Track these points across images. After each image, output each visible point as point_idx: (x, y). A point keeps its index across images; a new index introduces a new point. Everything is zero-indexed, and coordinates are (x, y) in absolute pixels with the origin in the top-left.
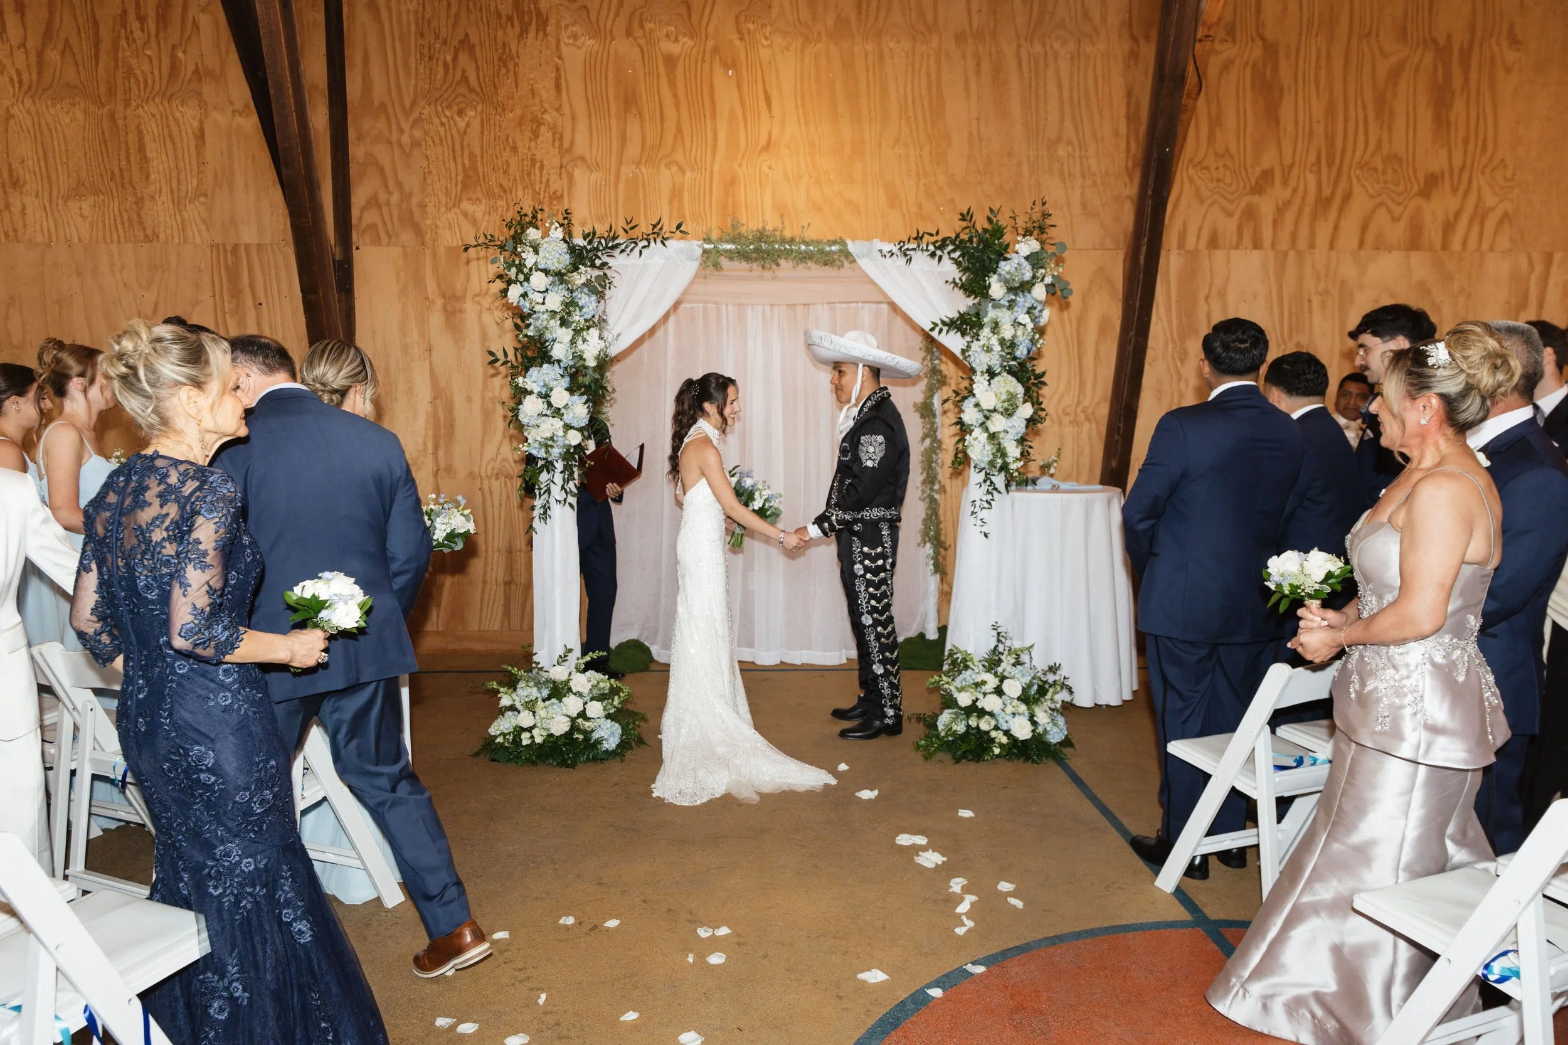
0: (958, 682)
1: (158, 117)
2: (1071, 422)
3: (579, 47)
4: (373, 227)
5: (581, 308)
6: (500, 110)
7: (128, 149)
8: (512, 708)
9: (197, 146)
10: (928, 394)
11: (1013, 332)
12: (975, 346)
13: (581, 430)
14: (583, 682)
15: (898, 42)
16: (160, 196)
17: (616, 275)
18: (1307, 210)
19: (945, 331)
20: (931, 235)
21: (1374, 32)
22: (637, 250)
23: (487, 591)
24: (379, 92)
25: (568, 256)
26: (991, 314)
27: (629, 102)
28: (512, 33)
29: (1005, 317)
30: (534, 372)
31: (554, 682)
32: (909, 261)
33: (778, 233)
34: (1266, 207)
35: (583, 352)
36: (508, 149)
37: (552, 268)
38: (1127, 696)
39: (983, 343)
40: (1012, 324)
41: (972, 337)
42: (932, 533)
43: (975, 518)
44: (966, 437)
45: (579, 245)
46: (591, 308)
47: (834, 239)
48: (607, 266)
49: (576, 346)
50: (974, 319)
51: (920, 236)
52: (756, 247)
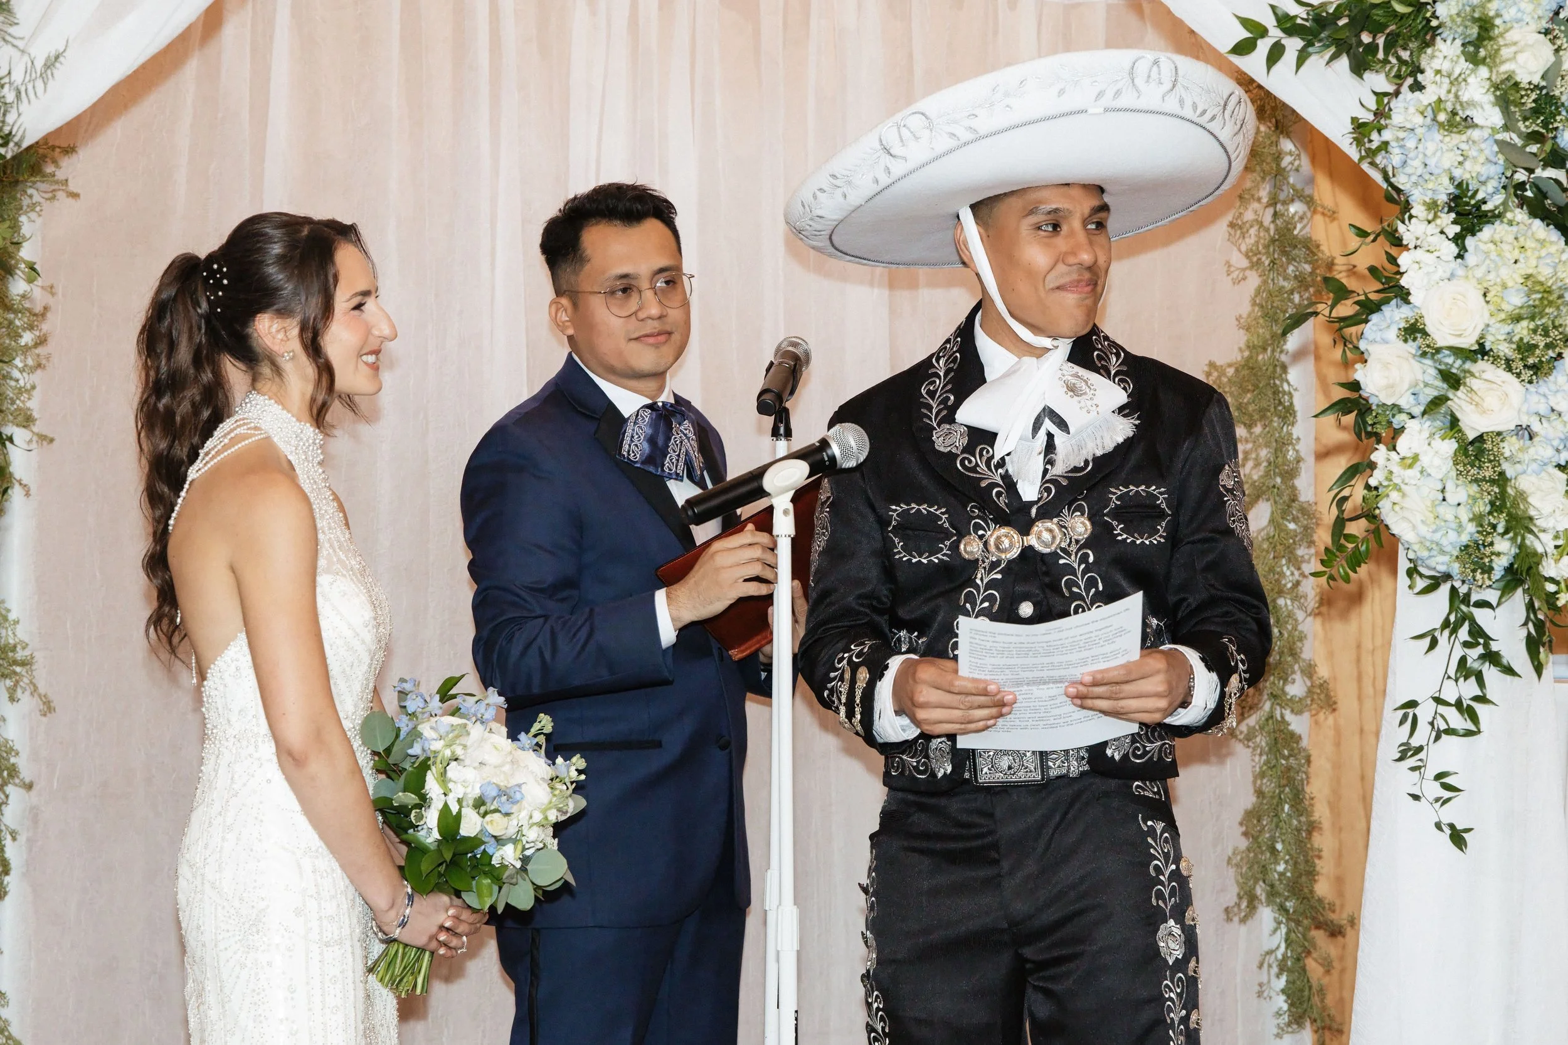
10: (1263, 330)
11: (1546, 56)
12: (1407, 109)
19: (1291, 55)
39: (1435, 98)
40: (1544, 24)
41: (1398, 76)
42: (1281, 867)
43: (1413, 769)
44: (1374, 457)
50: (1401, 9)
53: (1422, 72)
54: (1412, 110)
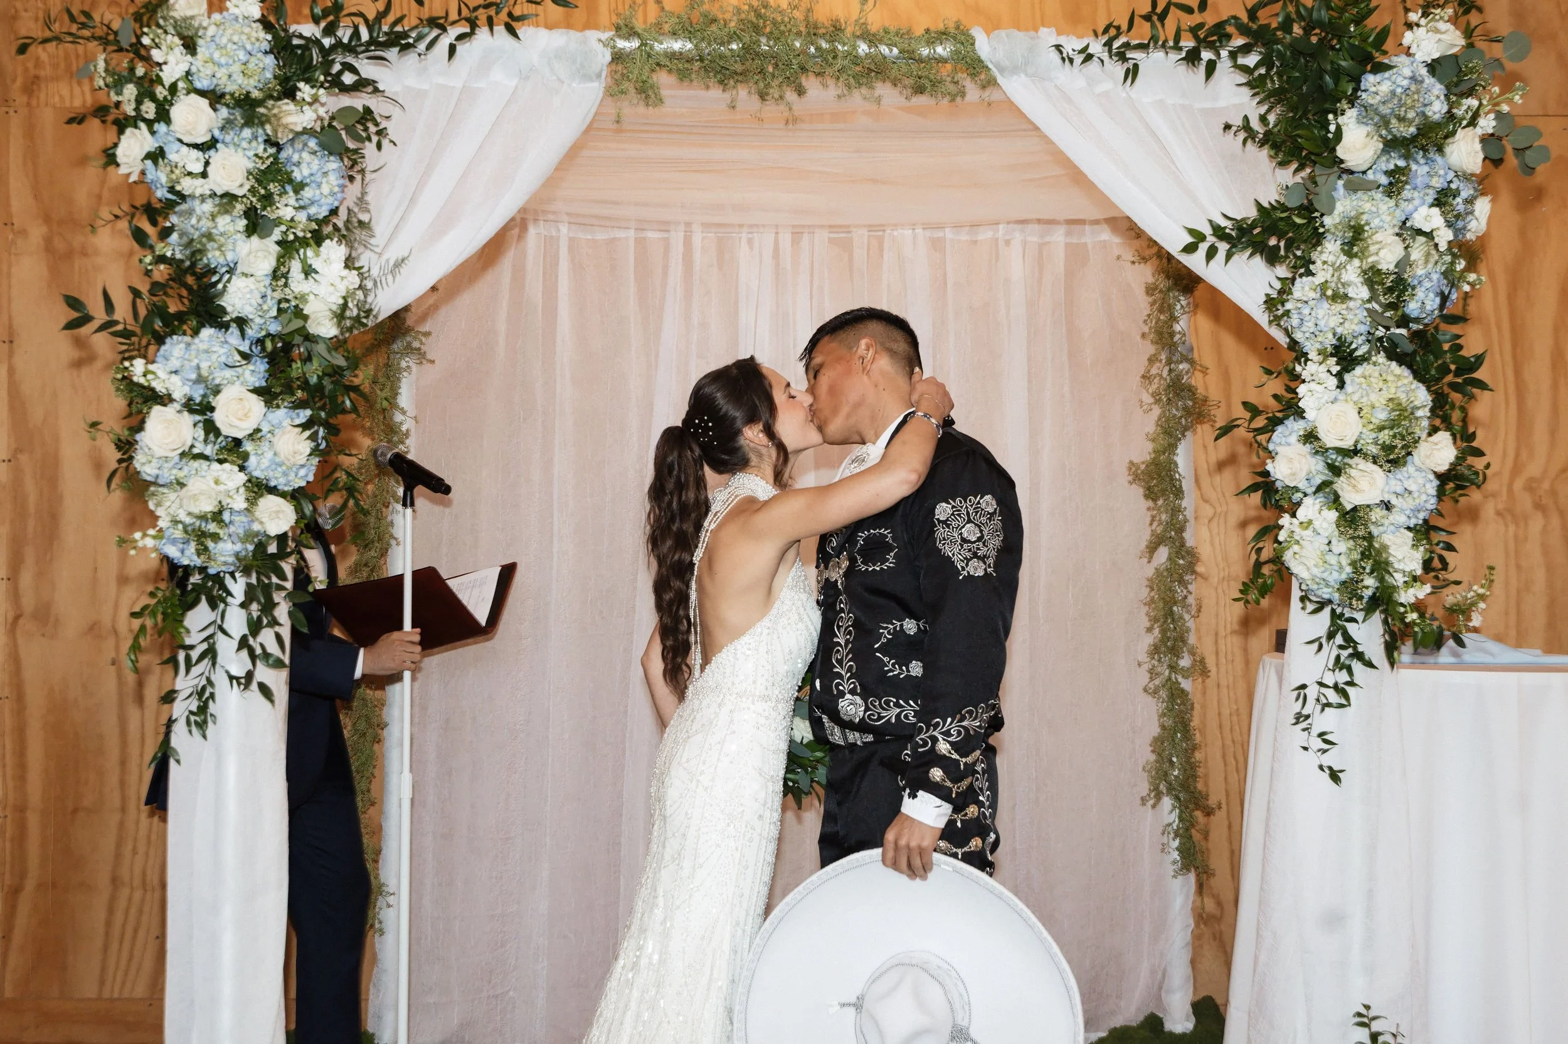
2: (1499, 513)
5: (299, 187)
10: (1163, 441)
11: (1399, 252)
12: (1303, 288)
13: (295, 496)
17: (396, 112)
19: (1221, 255)
20: (1189, 10)
22: (446, 41)
23: (122, 904)
25: (270, 60)
26: (1343, 206)
29: (1380, 214)
30: (176, 348)
32: (1132, 73)
33: (797, 14)
35: (302, 298)
37: (230, 88)
39: (1323, 280)
40: (1397, 230)
41: (1294, 267)
42: (1176, 773)
43: (1304, 730)
44: (1281, 522)
45: (301, 36)
46: (325, 189)
47: (941, 27)
48: (370, 89)
49: (286, 285)
50: (1298, 221)
51: (1159, 10)
52: (746, 49)
53: (1314, 263)
54: (1307, 288)
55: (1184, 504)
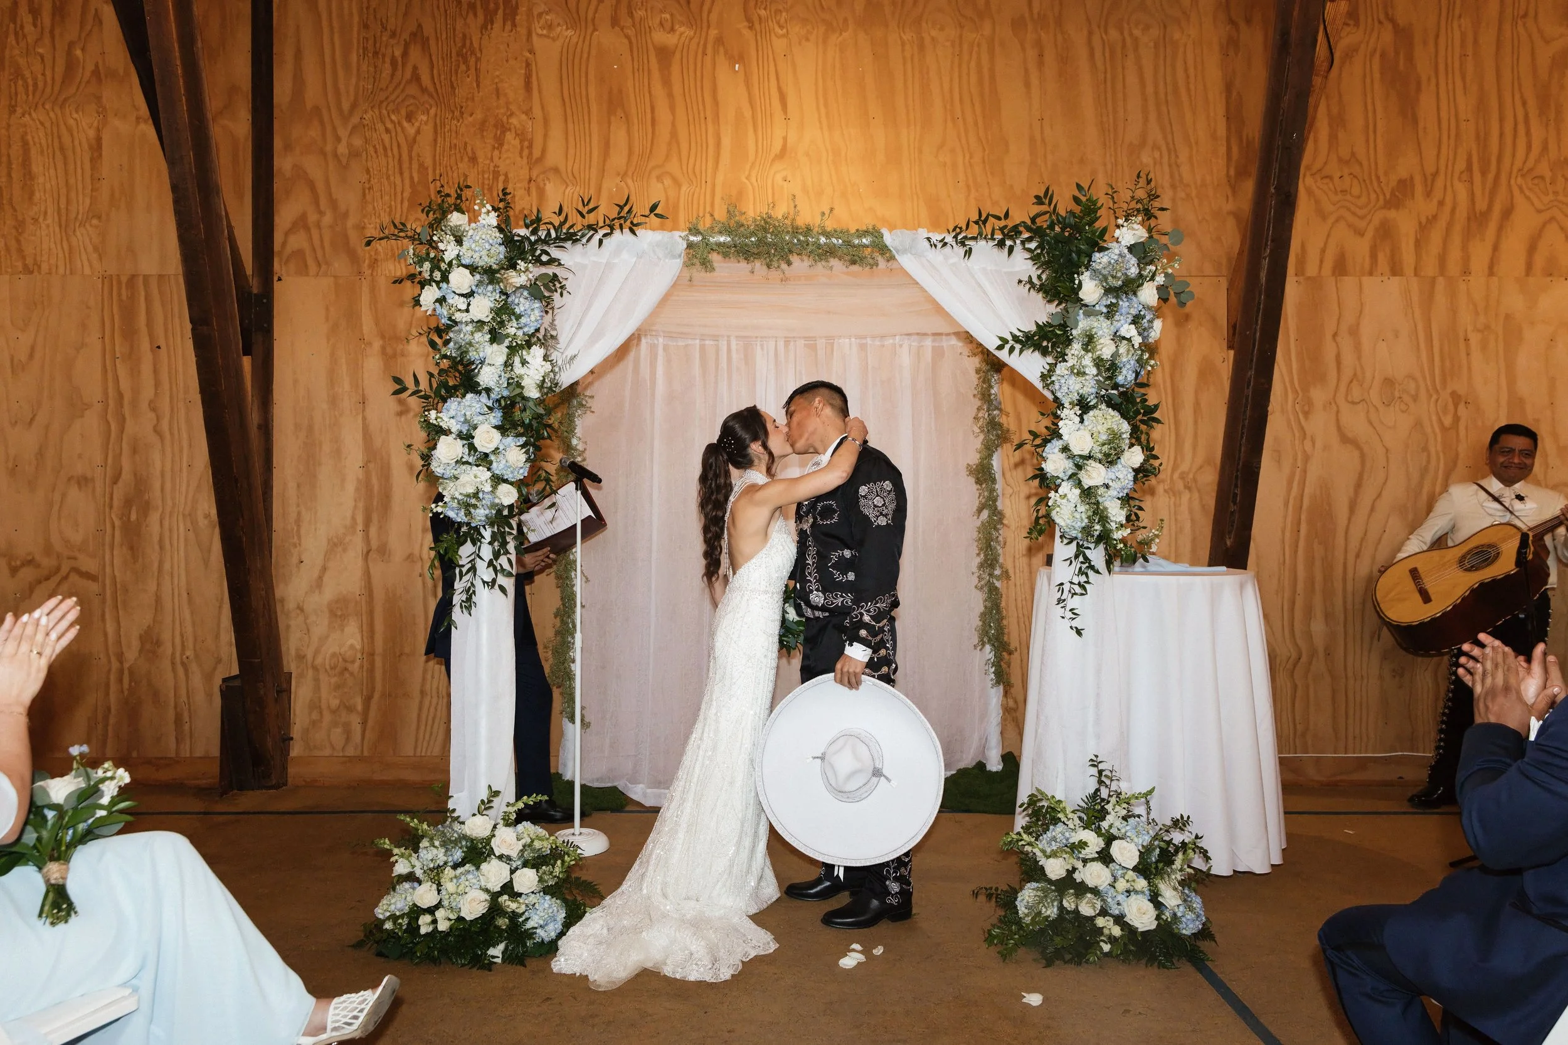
0: (1043, 843)
1: (48, 125)
2: (1165, 491)
3: (554, 40)
4: (299, 254)
5: (519, 317)
6: (457, 113)
7: (10, 163)
8: (411, 877)
9: (92, 160)
10: (985, 453)
11: (1113, 349)
12: (1061, 368)
13: (519, 484)
14: (508, 841)
15: (942, 29)
16: (45, 219)
17: (570, 276)
18: (1458, 228)
19: (1017, 351)
20: (999, 218)
21: (1532, 13)
22: (597, 237)
24: (312, 94)
25: (502, 249)
26: (1083, 324)
27: (615, 103)
28: (474, 24)
29: (1102, 328)
30: (453, 405)
31: (472, 840)
32: (968, 253)
33: (788, 222)
34: (1405, 223)
35: (521, 377)
36: (466, 159)
37: (481, 263)
38: (1277, 860)
39: (1072, 364)
40: (1112, 337)
41: (1056, 357)
42: (993, 632)
43: (1062, 607)
44: (1049, 495)
45: (519, 235)
46: (533, 318)
47: (865, 228)
48: (557, 263)
49: (512, 370)
50: (1058, 332)
51: (983, 219)
52: (759, 240)
53: (1067, 355)
54: (1063, 369)
55: (997, 486)
